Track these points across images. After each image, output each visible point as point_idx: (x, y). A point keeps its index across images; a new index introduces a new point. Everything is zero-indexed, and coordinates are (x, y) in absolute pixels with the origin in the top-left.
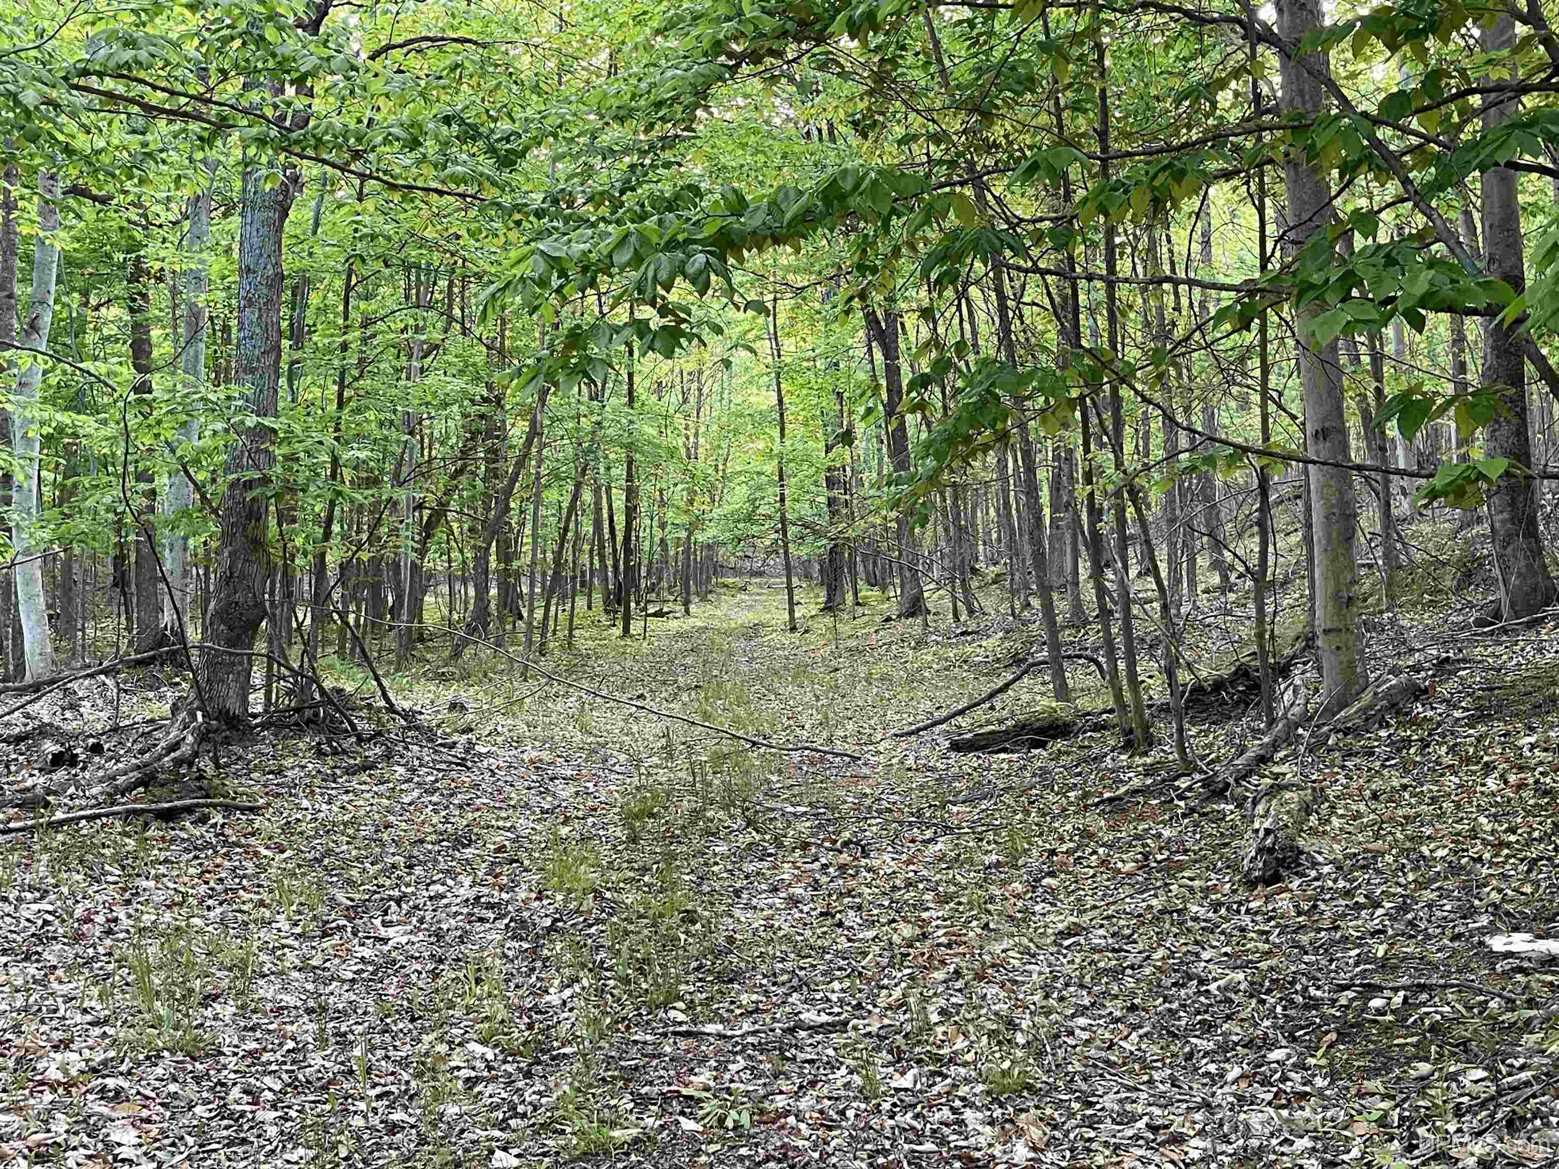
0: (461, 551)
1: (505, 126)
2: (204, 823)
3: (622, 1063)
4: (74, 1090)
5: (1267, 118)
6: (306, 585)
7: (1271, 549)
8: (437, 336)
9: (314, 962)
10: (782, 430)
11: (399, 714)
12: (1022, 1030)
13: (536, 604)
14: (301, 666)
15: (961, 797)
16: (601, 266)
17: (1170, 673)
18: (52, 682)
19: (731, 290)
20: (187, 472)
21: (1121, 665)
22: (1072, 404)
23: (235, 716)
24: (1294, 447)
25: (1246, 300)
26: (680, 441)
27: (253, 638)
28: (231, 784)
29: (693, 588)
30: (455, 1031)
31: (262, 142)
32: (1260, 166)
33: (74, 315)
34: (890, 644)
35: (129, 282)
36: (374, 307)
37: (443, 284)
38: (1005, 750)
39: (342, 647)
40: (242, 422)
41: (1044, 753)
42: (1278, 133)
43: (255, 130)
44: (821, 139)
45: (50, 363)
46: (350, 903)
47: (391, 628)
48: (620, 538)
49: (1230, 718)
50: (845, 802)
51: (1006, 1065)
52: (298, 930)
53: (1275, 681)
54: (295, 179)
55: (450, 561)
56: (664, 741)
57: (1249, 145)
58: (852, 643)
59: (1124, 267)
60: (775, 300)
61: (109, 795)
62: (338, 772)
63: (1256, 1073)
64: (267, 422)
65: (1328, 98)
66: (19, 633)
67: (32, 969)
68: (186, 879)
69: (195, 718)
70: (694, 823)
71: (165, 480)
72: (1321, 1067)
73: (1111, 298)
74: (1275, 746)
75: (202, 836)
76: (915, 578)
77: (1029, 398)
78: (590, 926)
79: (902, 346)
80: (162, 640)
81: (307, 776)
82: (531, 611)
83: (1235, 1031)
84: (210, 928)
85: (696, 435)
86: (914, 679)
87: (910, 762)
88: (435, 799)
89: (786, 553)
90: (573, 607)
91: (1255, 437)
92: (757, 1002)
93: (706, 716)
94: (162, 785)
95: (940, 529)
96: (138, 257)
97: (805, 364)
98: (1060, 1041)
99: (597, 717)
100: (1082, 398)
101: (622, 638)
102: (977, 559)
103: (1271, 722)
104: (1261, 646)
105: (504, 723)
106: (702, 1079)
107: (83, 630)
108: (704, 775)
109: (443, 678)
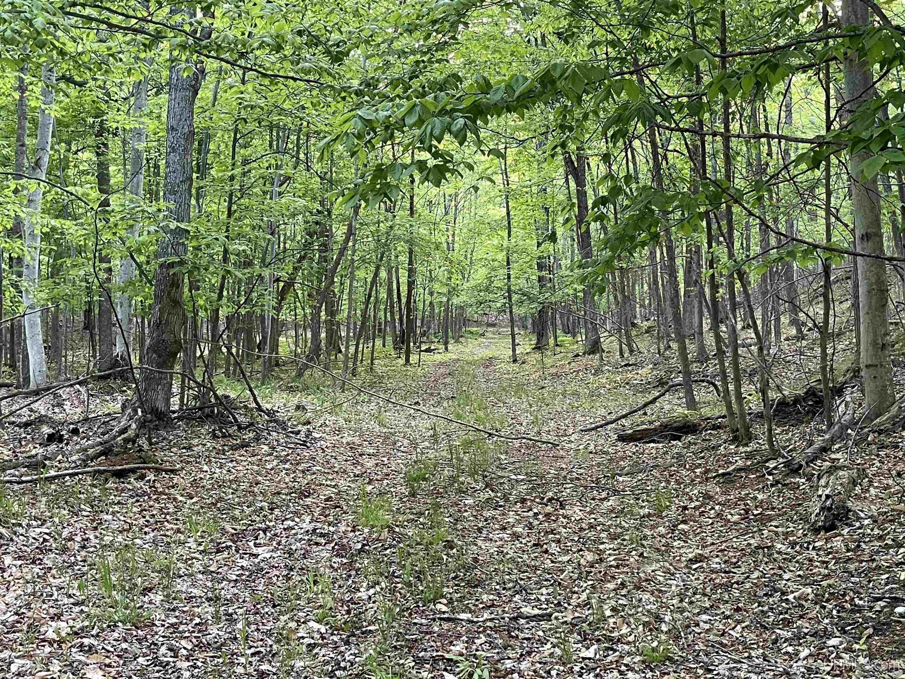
0: (303, 309)
1: (335, 36)
2: (142, 479)
3: (407, 637)
4: (63, 645)
5: (831, 30)
6: (205, 330)
7: (831, 312)
8: (290, 171)
9: (212, 569)
10: (509, 233)
11: (264, 412)
12: (665, 622)
13: (350, 343)
14: (203, 381)
15: (625, 471)
16: (398, 126)
17: (764, 392)
18: (48, 389)
19: (479, 142)
20: (132, 257)
21: (731, 387)
22: (701, 216)
23: (162, 413)
24: (846, 245)
25: (817, 149)
26: (443, 240)
27: (173, 363)
28: (160, 454)
29: (450, 334)
30: (301, 614)
31: (183, 47)
32: (827, 61)
33: (62, 157)
34: (578, 372)
35: (96, 136)
36: (249, 152)
37: (293, 138)
38: (654, 441)
39: (228, 369)
40: (168, 226)
41: (680, 443)
42: (840, 40)
43: (179, 39)
44: (536, 45)
45: (48, 188)
46: (234, 531)
47: (259, 357)
48: (404, 300)
49: (803, 422)
50: (549, 473)
51: (655, 644)
52: (201, 548)
53: (833, 398)
54: (202, 71)
55: (296, 315)
56: (431, 432)
57: (819, 48)
58: (553, 370)
59: (735, 127)
60: (506, 148)
61: (84, 461)
62: (226, 448)
63: (820, 653)
64: (182, 226)
65: (872, 16)
66: (26, 357)
67: (36, 570)
68: (132, 515)
69: (137, 413)
70: (452, 485)
71: (118, 262)
72: (863, 651)
73: (727, 147)
74: (832, 441)
75: (141, 488)
76: (595, 330)
77: (672, 212)
78: (386, 549)
79: (589, 178)
80: (115, 364)
81: (206, 450)
82: (347, 348)
83: (805, 626)
84: (146, 546)
85: (453, 235)
86: (593, 395)
87: (591, 448)
88: (287, 466)
89: (511, 312)
90: (373, 345)
91: (821, 238)
92: (492, 600)
93: (459, 416)
94: (117, 455)
95: (611, 297)
96: (102, 121)
97: (525, 190)
98: (690, 630)
99: (389, 416)
100: (707, 213)
101: (404, 365)
102: (635, 317)
103: (831, 425)
104: (824, 375)
105: (330, 419)
106: (458, 648)
107: (65, 357)
108: (458, 453)
109: (291, 390)
